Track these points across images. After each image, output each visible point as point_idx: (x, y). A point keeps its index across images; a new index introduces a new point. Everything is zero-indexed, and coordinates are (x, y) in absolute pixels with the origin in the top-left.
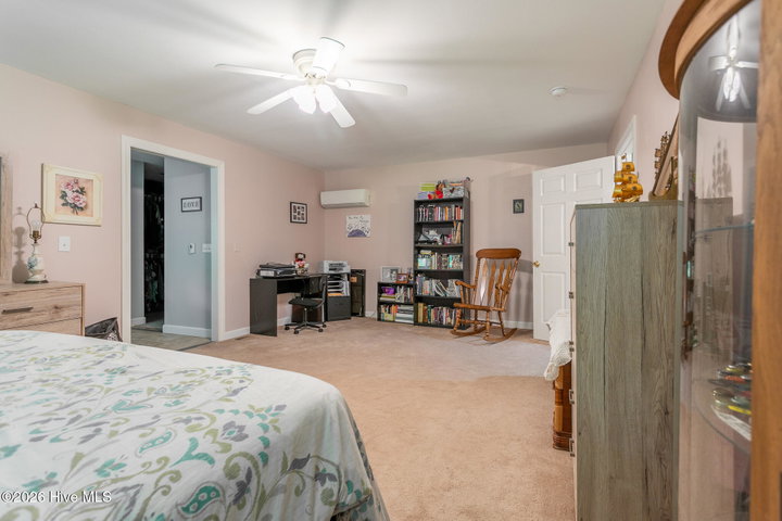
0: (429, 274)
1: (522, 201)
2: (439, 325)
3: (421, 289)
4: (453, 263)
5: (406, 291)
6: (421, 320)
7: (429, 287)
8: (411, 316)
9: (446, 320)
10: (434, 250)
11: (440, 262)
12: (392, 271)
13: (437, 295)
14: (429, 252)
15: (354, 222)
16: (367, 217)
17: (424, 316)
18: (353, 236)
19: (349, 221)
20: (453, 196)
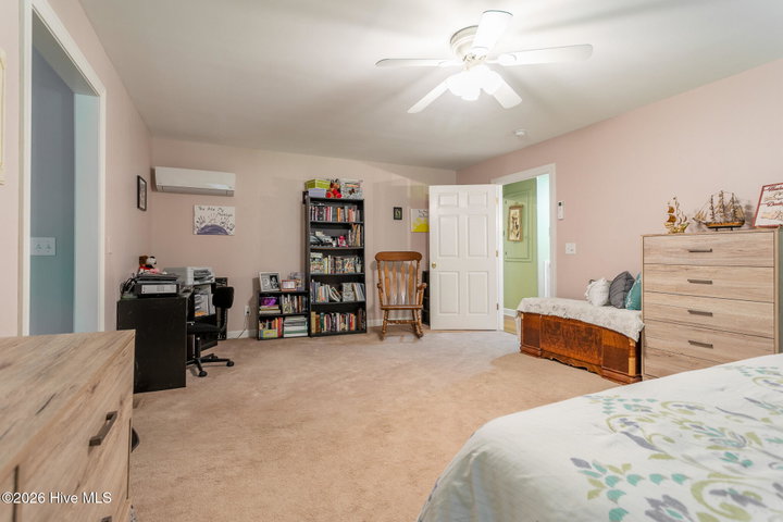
0: (322, 279)
1: (400, 209)
2: (333, 333)
3: (315, 297)
4: (349, 266)
5: (292, 300)
6: (313, 331)
7: (323, 293)
8: (305, 328)
9: (340, 326)
10: (326, 253)
11: (334, 265)
12: (271, 277)
13: (331, 300)
14: (320, 255)
15: (207, 214)
16: (229, 210)
17: (317, 326)
18: (206, 233)
19: (198, 213)
20: (352, 197)
